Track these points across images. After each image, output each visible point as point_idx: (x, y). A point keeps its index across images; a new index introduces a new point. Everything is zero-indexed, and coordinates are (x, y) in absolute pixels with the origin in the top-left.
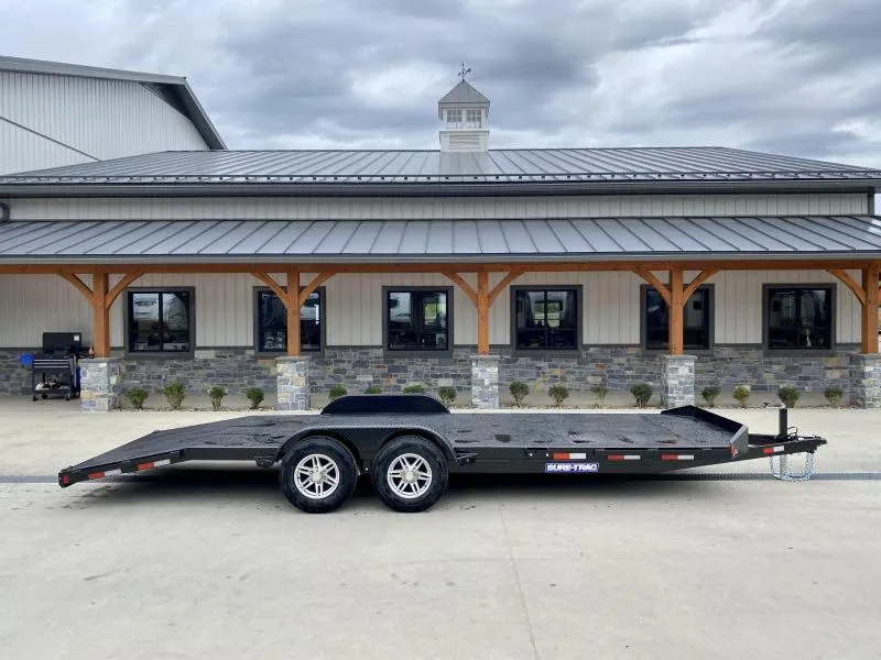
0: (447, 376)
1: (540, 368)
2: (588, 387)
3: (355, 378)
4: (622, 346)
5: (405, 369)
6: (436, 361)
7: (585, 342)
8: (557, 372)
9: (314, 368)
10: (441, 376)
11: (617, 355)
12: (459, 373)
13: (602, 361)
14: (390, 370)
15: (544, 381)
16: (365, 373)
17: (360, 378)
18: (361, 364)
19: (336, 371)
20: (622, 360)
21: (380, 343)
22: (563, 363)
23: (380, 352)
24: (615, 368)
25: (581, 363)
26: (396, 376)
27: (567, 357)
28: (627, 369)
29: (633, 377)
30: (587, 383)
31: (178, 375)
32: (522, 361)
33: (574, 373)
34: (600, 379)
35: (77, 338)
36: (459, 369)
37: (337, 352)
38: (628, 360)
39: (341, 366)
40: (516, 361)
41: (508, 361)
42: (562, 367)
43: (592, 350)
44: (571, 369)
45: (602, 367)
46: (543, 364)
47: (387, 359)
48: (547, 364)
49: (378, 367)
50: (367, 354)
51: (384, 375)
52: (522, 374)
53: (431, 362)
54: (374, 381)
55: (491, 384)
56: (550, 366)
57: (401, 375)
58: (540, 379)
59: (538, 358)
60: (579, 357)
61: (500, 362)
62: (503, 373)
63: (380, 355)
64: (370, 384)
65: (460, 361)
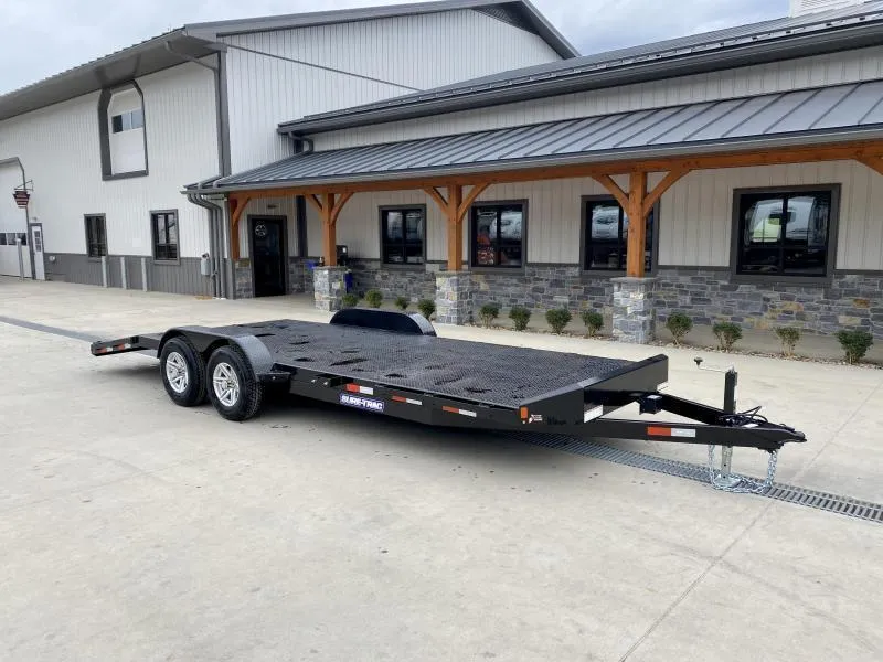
1: (768, 300)
2: (837, 329)
3: (552, 297)
5: (601, 292)
7: (840, 265)
8: (792, 306)
13: (864, 294)
14: (587, 291)
15: (773, 318)
16: (562, 293)
17: (557, 299)
18: (557, 283)
19: (536, 290)
21: (577, 261)
22: (803, 294)
23: (576, 271)
25: (831, 295)
26: (593, 299)
27: (808, 287)
30: (837, 324)
31: (415, 285)
32: (743, 288)
33: (817, 309)
34: (859, 321)
35: (344, 250)
37: (536, 269)
39: (540, 284)
40: (736, 288)
41: (724, 288)
42: (800, 300)
43: (848, 277)
44: (814, 304)
45: (866, 303)
46: (773, 295)
47: (584, 280)
48: (778, 294)
49: (575, 288)
51: (580, 297)
52: (743, 306)
54: (571, 303)
55: (635, 313)
56: (784, 298)
57: (598, 299)
58: (765, 314)
59: (766, 286)
60: (827, 287)
61: (714, 289)
62: (717, 303)
63: (577, 274)
64: (565, 305)
65: (665, 285)
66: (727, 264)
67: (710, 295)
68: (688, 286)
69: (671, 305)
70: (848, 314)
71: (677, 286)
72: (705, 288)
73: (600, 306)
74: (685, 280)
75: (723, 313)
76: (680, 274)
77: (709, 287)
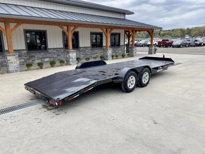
0: (47, 58)
4: (87, 47)
5: (34, 57)
6: (43, 53)
7: (80, 46)
9: (2, 59)
10: (45, 58)
11: (86, 49)
12: (50, 56)
14: (30, 57)
16: (21, 59)
18: (19, 56)
20: (87, 51)
21: (25, 48)
24: (86, 53)
25: (80, 52)
26: (32, 59)
28: (88, 53)
29: (90, 55)
33: (78, 54)
34: (83, 56)
36: (50, 55)
38: (89, 50)
43: (82, 48)
45: (84, 52)
47: (28, 54)
49: (25, 57)
50: (21, 52)
51: (27, 59)
53: (42, 54)
54: (25, 61)
57: (33, 59)
60: (79, 50)
61: (61, 53)
62: (62, 56)
63: (26, 52)
64: (23, 62)
65: (50, 53)
66: (62, 47)
67: (61, 54)
68: (56, 53)
69: (52, 58)
70: (82, 55)
71: (53, 53)
72: (59, 53)
73: (34, 61)
74: (55, 51)
75: (63, 58)
76: (54, 50)
77: (60, 52)
